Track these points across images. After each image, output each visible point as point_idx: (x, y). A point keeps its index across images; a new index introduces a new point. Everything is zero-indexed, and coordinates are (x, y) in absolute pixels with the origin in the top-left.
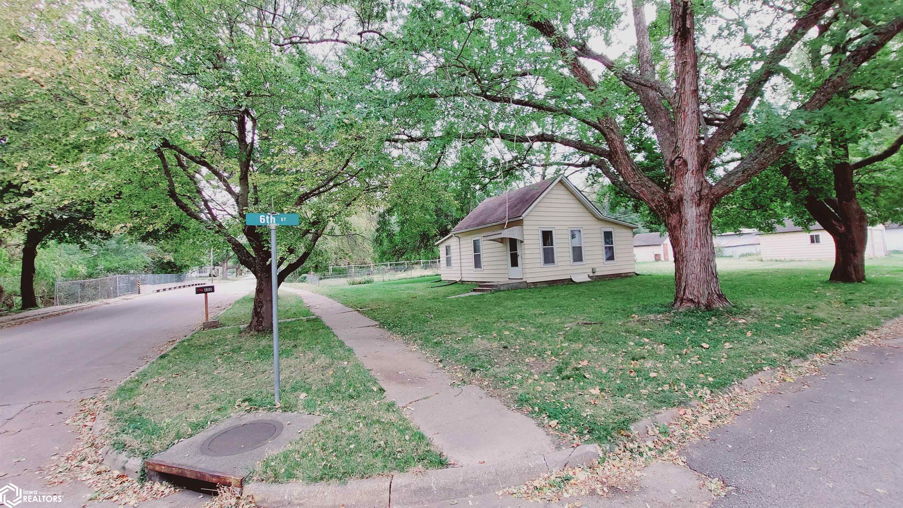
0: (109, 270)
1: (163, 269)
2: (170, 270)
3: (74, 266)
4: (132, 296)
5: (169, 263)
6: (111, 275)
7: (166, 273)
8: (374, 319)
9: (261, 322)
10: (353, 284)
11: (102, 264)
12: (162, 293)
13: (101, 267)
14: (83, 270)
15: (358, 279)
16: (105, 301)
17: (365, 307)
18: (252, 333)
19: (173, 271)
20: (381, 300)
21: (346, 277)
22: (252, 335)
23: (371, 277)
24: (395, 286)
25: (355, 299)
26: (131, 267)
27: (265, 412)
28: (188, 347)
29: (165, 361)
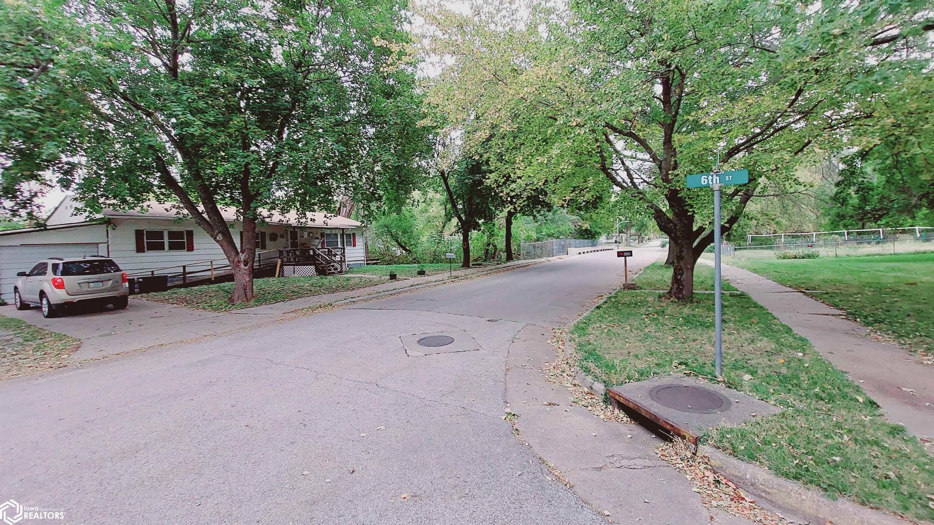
0: (549, 236)
1: (582, 235)
2: (586, 236)
3: (530, 232)
4: (563, 256)
5: (586, 230)
6: (550, 240)
7: (584, 239)
8: (836, 306)
9: (682, 290)
10: (784, 258)
11: (545, 231)
12: (582, 255)
13: (544, 233)
14: (534, 236)
15: (792, 252)
16: (548, 258)
17: (815, 289)
18: (672, 299)
19: (588, 237)
20: (841, 282)
21: (771, 248)
22: (672, 302)
23: (812, 250)
24: (863, 265)
25: (794, 277)
26: (561, 233)
27: (706, 381)
28: (616, 303)
29: (601, 311)
